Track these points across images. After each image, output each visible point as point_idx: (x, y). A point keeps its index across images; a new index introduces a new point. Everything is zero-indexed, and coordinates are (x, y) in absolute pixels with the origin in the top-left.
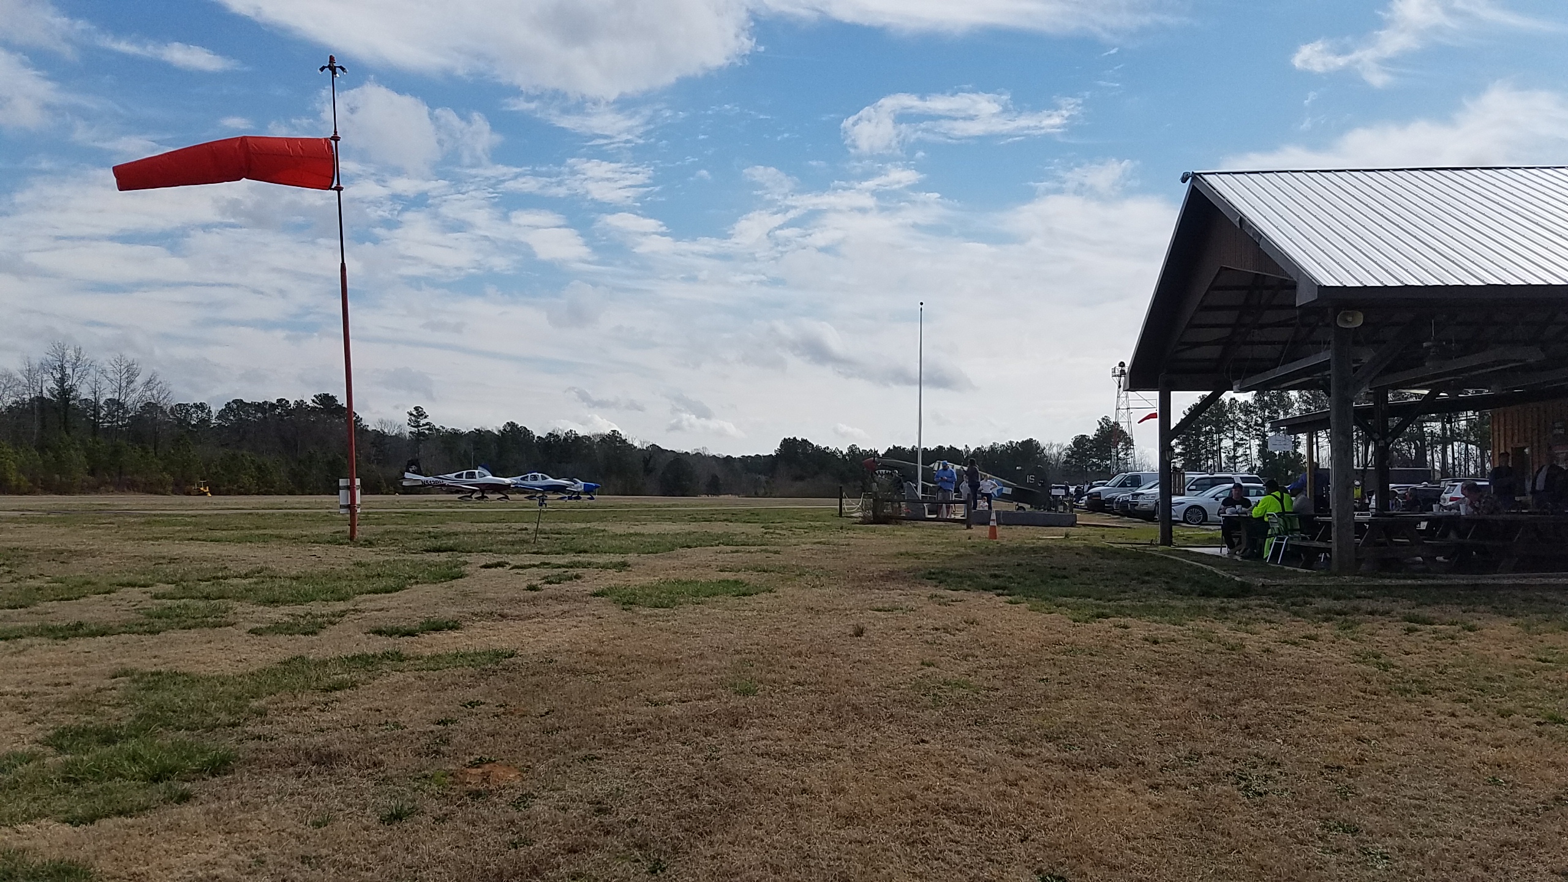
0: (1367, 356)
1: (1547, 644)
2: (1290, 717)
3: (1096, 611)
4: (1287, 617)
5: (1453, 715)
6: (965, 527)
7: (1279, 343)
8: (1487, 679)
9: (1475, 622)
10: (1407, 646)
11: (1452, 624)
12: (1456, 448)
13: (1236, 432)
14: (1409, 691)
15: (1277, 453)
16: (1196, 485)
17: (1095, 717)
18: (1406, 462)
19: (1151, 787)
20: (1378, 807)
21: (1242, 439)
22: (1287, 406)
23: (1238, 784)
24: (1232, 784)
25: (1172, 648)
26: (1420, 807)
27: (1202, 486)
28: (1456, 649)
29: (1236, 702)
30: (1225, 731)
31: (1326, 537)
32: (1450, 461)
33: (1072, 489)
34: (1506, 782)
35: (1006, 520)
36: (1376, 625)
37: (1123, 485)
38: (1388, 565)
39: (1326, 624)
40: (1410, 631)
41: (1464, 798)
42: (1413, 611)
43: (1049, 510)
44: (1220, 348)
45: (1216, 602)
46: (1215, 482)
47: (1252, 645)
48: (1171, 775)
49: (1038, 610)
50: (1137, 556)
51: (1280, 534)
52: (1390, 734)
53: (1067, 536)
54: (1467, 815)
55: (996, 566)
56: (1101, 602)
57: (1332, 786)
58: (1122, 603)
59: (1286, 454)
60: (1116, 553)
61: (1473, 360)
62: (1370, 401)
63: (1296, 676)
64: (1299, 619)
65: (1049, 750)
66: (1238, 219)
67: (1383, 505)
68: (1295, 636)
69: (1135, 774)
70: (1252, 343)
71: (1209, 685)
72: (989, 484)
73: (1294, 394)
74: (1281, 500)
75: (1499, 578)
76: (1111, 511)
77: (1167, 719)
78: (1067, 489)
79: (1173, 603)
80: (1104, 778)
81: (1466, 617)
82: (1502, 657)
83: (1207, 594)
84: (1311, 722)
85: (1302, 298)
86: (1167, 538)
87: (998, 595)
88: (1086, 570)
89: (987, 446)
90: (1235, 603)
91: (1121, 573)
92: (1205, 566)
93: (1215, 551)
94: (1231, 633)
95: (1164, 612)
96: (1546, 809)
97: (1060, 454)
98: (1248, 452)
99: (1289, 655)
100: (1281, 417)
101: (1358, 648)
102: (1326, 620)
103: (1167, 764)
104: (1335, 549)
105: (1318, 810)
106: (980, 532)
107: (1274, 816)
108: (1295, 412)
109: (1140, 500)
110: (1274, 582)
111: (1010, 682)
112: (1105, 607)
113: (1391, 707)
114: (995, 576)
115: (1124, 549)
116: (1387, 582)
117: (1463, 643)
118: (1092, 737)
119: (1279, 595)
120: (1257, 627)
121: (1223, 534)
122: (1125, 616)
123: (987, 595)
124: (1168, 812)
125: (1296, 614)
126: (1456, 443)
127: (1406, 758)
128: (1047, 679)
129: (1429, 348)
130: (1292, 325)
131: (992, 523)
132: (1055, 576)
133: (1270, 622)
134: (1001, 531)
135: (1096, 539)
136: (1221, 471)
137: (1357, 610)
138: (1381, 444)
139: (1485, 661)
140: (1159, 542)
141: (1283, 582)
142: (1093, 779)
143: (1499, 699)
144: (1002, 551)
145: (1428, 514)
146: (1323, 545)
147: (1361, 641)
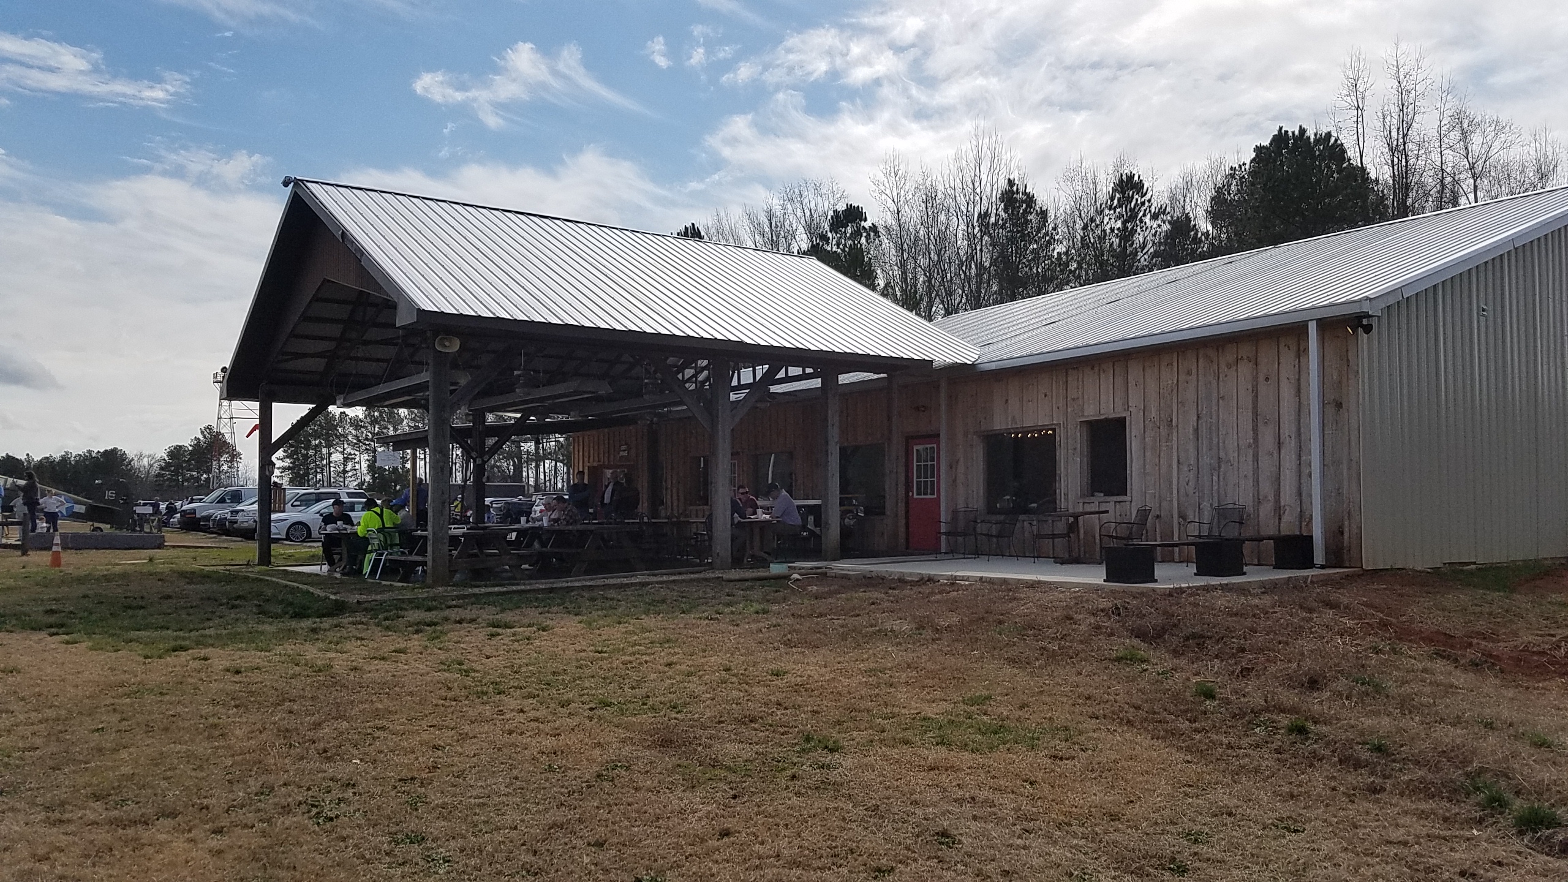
0: (463, 380)
1: (604, 638)
2: (370, 734)
3: (173, 644)
4: (378, 632)
5: (522, 711)
6: (19, 553)
7: (383, 361)
8: (554, 673)
9: (549, 622)
10: (488, 650)
11: (529, 626)
12: (547, 466)
13: (346, 446)
14: (486, 693)
15: (387, 468)
16: (301, 501)
17: (157, 765)
18: (505, 478)
19: (215, 832)
20: (446, 811)
21: (350, 454)
22: (397, 422)
23: (309, 811)
24: (304, 813)
25: (256, 676)
26: (484, 804)
27: (306, 501)
28: (530, 649)
29: (317, 725)
30: (302, 758)
31: (423, 551)
32: (542, 477)
33: (163, 506)
34: (560, 768)
35: (75, 543)
36: (462, 633)
37: (222, 501)
38: (479, 575)
39: (416, 636)
40: (492, 635)
41: (522, 789)
42: (497, 617)
43: (134, 530)
44: (324, 361)
45: (307, 623)
46: (319, 498)
47: (340, 664)
48: (239, 815)
49: (102, 649)
50: (230, 578)
51: (379, 550)
52: (464, 737)
53: (151, 560)
54: (524, 805)
55: (55, 600)
56: (181, 634)
57: (405, 797)
58: (207, 632)
59: (395, 469)
60: (206, 577)
61: (559, 389)
62: (470, 421)
63: (381, 691)
64: (390, 633)
65: (96, 811)
66: (340, 233)
67: (480, 518)
68: (385, 651)
69: (197, 821)
70: (357, 359)
71: (291, 712)
72: (54, 501)
73: (403, 412)
74: (381, 516)
75: (571, 581)
76: (206, 530)
77: (241, 754)
78: (156, 506)
79: (260, 628)
80: (161, 831)
81: (541, 618)
82: (567, 652)
83: (299, 615)
84: (390, 737)
85: (403, 319)
86: (265, 558)
87: (51, 635)
88: (169, 597)
89: (57, 455)
90: (327, 623)
91: (209, 598)
92: (300, 586)
93: (315, 569)
94: (320, 654)
95: (252, 638)
96: (589, 787)
97: (151, 466)
98: (357, 466)
99: (378, 670)
100: (391, 433)
101: (443, 657)
102: (417, 632)
103: (235, 803)
104: (430, 563)
105: (388, 826)
106: (39, 559)
107: (344, 839)
108: (405, 427)
109: (240, 517)
110: (370, 598)
111: (53, 738)
112: (184, 639)
113: (468, 711)
114: (51, 612)
115: (217, 572)
116: (476, 590)
117: (537, 643)
118: (152, 787)
119: (372, 610)
120: (348, 646)
121: (324, 552)
122: (206, 646)
123: (36, 636)
124: (230, 857)
125: (388, 628)
126: (547, 461)
127: (475, 760)
128: (103, 729)
129: (519, 376)
130: (396, 344)
131: (55, 548)
132: (130, 607)
133: (362, 639)
134: (68, 557)
135: (186, 562)
136: (330, 485)
137: (447, 619)
138: (479, 461)
139: (554, 657)
140: (256, 562)
141: (379, 597)
142: (145, 835)
143: (562, 691)
144: (67, 581)
145: (516, 526)
146: (420, 558)
147: (448, 650)
